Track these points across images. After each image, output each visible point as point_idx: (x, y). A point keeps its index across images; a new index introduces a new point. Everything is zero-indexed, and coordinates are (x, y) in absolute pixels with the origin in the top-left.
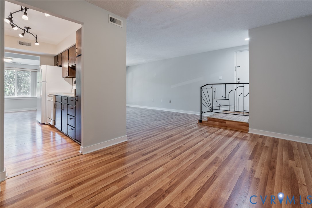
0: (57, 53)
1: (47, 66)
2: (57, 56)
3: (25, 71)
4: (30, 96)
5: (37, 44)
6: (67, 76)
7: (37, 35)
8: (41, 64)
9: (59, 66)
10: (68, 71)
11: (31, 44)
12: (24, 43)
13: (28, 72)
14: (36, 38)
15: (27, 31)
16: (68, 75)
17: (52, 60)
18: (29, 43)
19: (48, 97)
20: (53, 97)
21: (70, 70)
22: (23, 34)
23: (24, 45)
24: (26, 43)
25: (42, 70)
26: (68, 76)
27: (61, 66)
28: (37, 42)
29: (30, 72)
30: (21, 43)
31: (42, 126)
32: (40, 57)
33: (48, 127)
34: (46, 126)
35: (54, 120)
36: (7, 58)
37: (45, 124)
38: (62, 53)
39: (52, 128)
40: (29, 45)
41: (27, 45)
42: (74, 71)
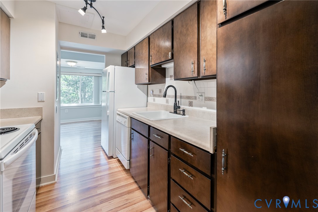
0: (126, 48)
1: (116, 67)
2: (127, 52)
3: (88, 76)
4: (93, 104)
5: (104, 31)
7: (104, 17)
8: (106, 66)
9: (129, 67)
10: (148, 73)
11: (95, 36)
12: (87, 34)
13: (91, 77)
14: (103, 22)
15: (91, 5)
16: (147, 80)
17: (119, 60)
18: (93, 34)
19: (118, 117)
20: (128, 119)
21: (152, 72)
22: (85, 9)
23: (87, 37)
24: (89, 35)
25: (109, 73)
26: (149, 82)
27: (133, 66)
28: (103, 27)
29: (93, 77)
30: (83, 35)
31: (110, 162)
32: (105, 56)
33: (117, 165)
34: (115, 163)
35: (128, 160)
36: (72, 62)
37: (113, 158)
38: (135, 47)
39: (125, 173)
40: (93, 37)
41: (90, 37)
42: (157, 74)
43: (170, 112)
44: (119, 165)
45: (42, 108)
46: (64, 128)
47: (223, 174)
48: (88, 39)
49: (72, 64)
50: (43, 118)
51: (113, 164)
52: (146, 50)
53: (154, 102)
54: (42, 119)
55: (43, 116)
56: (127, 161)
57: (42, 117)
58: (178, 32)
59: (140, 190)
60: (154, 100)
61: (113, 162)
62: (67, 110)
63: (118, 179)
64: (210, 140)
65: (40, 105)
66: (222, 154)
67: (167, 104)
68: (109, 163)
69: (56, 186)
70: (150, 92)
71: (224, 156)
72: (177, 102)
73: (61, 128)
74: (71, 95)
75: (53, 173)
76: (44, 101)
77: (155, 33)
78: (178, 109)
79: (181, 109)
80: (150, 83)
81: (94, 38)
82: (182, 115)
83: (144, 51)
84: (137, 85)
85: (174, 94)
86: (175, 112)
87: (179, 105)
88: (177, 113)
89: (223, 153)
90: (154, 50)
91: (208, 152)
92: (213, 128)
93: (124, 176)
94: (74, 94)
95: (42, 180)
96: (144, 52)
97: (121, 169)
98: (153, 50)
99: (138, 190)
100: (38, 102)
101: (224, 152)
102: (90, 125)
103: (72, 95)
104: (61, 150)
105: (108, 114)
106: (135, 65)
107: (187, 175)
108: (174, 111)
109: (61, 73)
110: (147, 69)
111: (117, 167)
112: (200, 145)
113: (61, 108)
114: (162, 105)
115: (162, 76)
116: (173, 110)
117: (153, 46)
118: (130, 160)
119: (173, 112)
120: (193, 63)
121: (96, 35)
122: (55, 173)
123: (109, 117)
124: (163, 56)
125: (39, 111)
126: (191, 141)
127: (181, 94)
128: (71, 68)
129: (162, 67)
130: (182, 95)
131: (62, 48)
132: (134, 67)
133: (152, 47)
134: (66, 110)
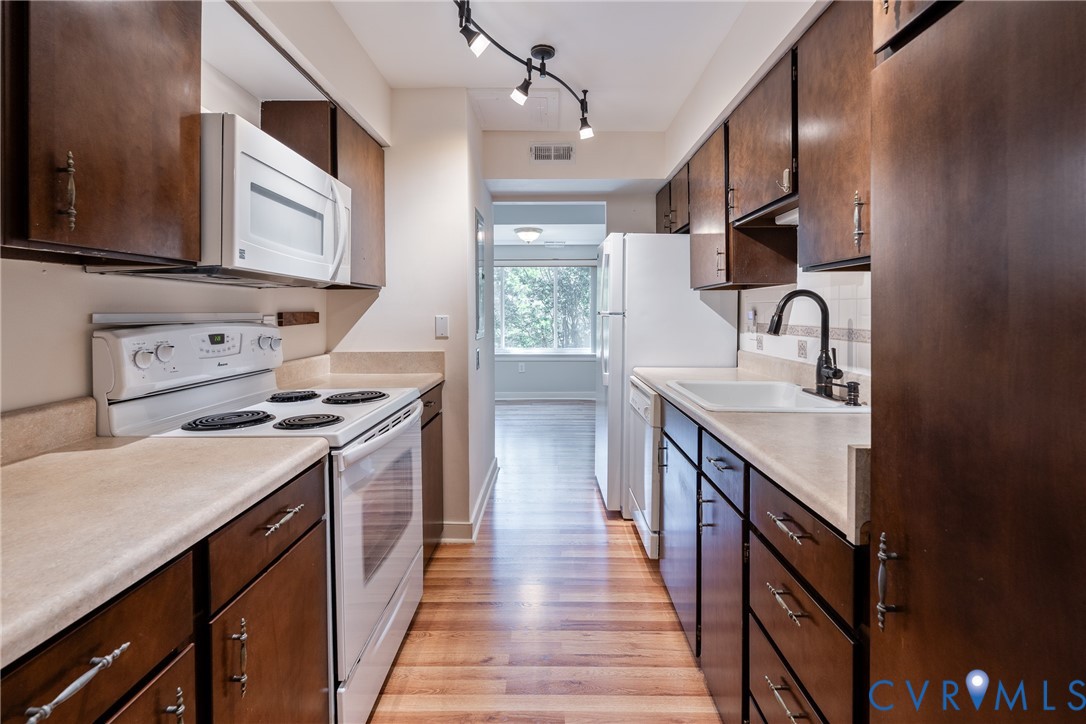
0: (665, 171)
1: (629, 236)
2: (670, 183)
5: (586, 133)
6: (722, 279)
7: (585, 92)
8: (607, 233)
9: (676, 232)
10: (723, 250)
11: (571, 149)
12: (549, 150)
14: (584, 105)
15: (542, 70)
16: (724, 273)
17: (649, 211)
18: (566, 145)
19: (632, 392)
20: (653, 399)
21: (739, 246)
22: (525, 87)
23: (549, 157)
24: (557, 149)
25: (608, 256)
26: (728, 279)
27: (687, 230)
28: (584, 123)
30: (541, 154)
31: (612, 529)
32: (605, 203)
33: (630, 541)
34: (624, 532)
35: (655, 532)
36: (528, 230)
37: (622, 517)
38: (688, 164)
39: (647, 570)
40: (565, 154)
41: (558, 157)
42: (760, 250)
43: (804, 390)
44: (636, 541)
45: (443, 353)
46: (513, 412)
47: (880, 624)
48: (553, 161)
49: (529, 237)
50: (446, 379)
51: (618, 536)
52: (718, 171)
53: (759, 352)
54: (444, 381)
55: (446, 374)
56: (652, 534)
57: (444, 377)
58: (810, 91)
59: (680, 633)
60: (760, 342)
61: (621, 529)
62: (523, 364)
63: (624, 580)
64: (849, 494)
65: (438, 347)
66: (878, 550)
67: (801, 360)
68: (609, 530)
69: (475, 553)
70: (747, 314)
71: (883, 560)
72: (831, 354)
73: (496, 413)
74: (538, 322)
75: (467, 518)
76: (447, 338)
77: (742, 108)
78: (834, 381)
79: (845, 381)
80: (731, 283)
81: (568, 157)
82: (847, 404)
83: (713, 174)
84: (698, 292)
85: (818, 323)
86: (825, 391)
87: (835, 363)
88: (829, 395)
89: (881, 545)
90: (740, 166)
91: (844, 536)
92: (857, 450)
93: (642, 576)
94: (548, 322)
95: (445, 529)
96: (712, 179)
97: (635, 554)
98: (737, 169)
99: (675, 630)
100: (437, 338)
101: (884, 543)
102: (580, 412)
103: (543, 323)
104: (496, 469)
105: (606, 382)
106: (688, 224)
107: (785, 606)
108: (819, 388)
109: (496, 263)
110: (721, 234)
111: (627, 547)
112: (824, 506)
113: (496, 359)
114: (783, 363)
115: (782, 257)
116: (815, 381)
117: (738, 154)
118: (659, 533)
119: (815, 388)
120: (862, 202)
121: (574, 147)
122: (471, 521)
123: (610, 389)
124: (765, 185)
125: (438, 359)
126: (799, 489)
127: (850, 321)
128: (529, 247)
129: (777, 223)
130: (854, 327)
131: (495, 197)
132: (688, 232)
133: (736, 159)
134: (520, 364)
